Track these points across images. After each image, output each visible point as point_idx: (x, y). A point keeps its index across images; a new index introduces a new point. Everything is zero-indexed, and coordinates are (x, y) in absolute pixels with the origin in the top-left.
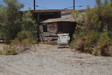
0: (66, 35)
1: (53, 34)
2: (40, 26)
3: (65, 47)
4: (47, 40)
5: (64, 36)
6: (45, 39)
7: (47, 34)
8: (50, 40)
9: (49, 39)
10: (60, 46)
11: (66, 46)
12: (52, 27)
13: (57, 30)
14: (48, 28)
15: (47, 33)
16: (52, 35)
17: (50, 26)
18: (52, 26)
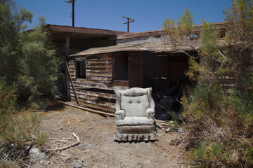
0: (142, 95)
1: (100, 86)
2: (70, 63)
3: (143, 137)
4: (86, 99)
5: (134, 96)
6: (82, 96)
7: (85, 84)
8: (92, 100)
9: (91, 96)
10: (125, 135)
11: (146, 135)
12: (96, 67)
13: (111, 76)
14: (88, 69)
15: (85, 81)
16: (97, 87)
17: (91, 65)
18: (97, 64)
